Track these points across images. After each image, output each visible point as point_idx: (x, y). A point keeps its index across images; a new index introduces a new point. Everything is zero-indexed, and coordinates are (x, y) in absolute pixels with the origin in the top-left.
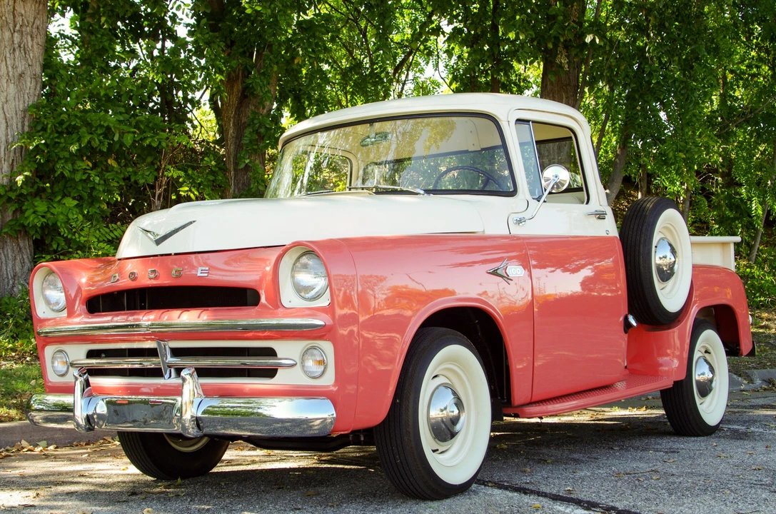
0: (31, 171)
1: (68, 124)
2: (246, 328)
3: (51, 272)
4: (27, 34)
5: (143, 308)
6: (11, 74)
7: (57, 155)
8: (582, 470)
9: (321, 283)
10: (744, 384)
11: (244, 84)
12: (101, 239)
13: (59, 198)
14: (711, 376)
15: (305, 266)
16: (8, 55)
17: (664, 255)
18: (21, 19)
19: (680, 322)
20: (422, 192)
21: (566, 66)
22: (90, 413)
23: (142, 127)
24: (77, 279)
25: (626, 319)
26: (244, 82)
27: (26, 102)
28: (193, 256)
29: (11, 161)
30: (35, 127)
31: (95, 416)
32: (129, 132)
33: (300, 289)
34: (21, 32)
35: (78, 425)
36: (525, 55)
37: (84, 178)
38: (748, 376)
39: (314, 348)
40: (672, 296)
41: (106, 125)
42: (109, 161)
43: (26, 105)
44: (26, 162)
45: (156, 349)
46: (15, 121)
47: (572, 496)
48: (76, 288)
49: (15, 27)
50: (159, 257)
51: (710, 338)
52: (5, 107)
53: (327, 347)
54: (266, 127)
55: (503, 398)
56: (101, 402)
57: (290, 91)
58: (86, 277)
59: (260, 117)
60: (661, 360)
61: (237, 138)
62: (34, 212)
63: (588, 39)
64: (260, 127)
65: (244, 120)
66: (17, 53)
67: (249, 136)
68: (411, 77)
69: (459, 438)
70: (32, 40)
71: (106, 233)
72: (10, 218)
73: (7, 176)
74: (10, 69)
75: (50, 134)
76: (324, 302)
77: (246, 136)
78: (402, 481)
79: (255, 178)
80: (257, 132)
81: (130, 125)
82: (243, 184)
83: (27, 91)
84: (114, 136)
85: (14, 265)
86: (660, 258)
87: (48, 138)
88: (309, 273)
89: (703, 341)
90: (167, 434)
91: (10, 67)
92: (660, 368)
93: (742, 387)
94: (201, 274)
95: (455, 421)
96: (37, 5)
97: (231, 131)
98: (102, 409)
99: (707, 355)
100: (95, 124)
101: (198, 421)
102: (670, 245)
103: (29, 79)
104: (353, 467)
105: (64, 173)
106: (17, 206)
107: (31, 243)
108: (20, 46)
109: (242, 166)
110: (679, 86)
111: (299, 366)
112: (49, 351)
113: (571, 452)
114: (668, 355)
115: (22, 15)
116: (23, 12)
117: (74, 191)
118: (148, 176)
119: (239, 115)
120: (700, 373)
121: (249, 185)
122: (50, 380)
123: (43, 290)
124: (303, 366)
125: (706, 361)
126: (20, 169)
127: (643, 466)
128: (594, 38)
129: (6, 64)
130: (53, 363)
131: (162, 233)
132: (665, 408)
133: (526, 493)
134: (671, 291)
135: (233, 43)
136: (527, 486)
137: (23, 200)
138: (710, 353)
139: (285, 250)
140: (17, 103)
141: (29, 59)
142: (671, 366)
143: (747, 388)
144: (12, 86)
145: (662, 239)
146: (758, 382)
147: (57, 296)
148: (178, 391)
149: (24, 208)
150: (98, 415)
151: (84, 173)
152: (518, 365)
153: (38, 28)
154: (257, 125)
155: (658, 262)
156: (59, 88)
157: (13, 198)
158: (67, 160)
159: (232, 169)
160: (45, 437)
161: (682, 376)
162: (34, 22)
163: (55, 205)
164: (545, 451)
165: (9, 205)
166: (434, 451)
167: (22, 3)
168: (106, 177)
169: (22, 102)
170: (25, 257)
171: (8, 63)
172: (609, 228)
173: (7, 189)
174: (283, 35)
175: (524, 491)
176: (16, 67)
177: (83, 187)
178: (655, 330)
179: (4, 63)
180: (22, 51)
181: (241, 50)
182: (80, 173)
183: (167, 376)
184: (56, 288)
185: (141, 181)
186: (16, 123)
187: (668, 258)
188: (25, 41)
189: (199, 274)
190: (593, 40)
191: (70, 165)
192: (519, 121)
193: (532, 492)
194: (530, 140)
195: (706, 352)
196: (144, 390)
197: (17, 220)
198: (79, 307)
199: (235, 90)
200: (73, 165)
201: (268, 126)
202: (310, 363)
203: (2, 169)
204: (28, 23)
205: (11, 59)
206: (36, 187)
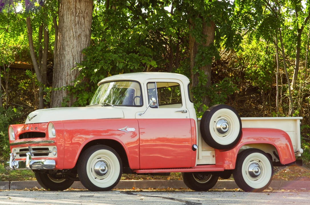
0: (81, 80)
4: (82, 17)
6: (74, 35)
7: (90, 73)
16: (73, 27)
18: (79, 11)
20: (113, 105)
22: (13, 165)
24: (17, 130)
27: (82, 47)
29: (75, 75)
31: (15, 166)
32: (122, 62)
34: (79, 16)
39: (54, 148)
43: (82, 49)
46: (77, 56)
49: (76, 14)
52: (72, 51)
54: (206, 53)
62: (82, 99)
64: (203, 53)
66: (77, 26)
67: (198, 58)
70: (84, 19)
72: (76, 101)
74: (74, 33)
77: (196, 58)
80: (201, 56)
83: (82, 43)
87: (88, 65)
91: (74, 32)
95: (103, 170)
96: (86, 3)
97: (192, 55)
101: (30, 166)
103: (83, 37)
105: (94, 81)
108: (78, 23)
111: (52, 152)
112: (13, 150)
115: (79, 9)
116: (80, 7)
123: (11, 132)
126: (77, 79)
129: (73, 31)
138: (260, 162)
139: (48, 123)
140: (78, 48)
141: (83, 28)
144: (75, 41)
145: (222, 119)
147: (13, 134)
149: (78, 97)
153: (87, 14)
154: (201, 53)
159: (193, 74)
161: (233, 168)
162: (85, 11)
165: (73, 95)
166: (95, 178)
167: (79, 3)
169: (80, 48)
171: (74, 30)
176: (77, 32)
179: (72, 30)
180: (80, 25)
186: (77, 58)
188: (81, 20)
191: (97, 77)
197: (78, 102)
198: (17, 137)
203: (71, 78)
204: (82, 12)
205: (74, 29)
206: (86, 86)
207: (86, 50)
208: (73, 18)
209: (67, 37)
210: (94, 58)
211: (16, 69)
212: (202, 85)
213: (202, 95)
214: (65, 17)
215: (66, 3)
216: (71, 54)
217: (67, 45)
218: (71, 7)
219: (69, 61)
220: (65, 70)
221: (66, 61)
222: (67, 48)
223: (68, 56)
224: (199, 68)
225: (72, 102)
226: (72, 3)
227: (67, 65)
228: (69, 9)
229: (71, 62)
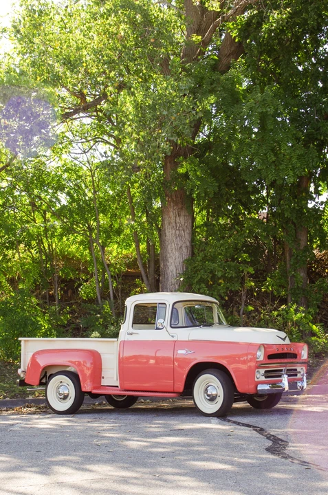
4: (182, 230)
6: (176, 247)
16: (174, 240)
18: (179, 225)
34: (179, 230)
43: (183, 260)
46: (179, 267)
49: (176, 228)
52: (175, 262)
66: (178, 239)
74: (176, 245)
83: (184, 254)
103: (184, 249)
108: (179, 236)
115: (179, 223)
116: (179, 221)
129: (174, 244)
140: (180, 259)
141: (183, 240)
144: (177, 252)
207: (187, 260)
208: (174, 231)
209: (170, 249)
210: (194, 268)
211: (129, 276)
212: (298, 287)
213: (299, 295)
214: (166, 231)
215: (167, 219)
216: (174, 265)
217: (170, 257)
218: (172, 221)
219: (172, 272)
220: (169, 280)
221: (170, 271)
222: (170, 260)
223: (171, 266)
224: (294, 270)
226: (172, 217)
227: (171, 275)
228: (170, 223)
229: (174, 273)
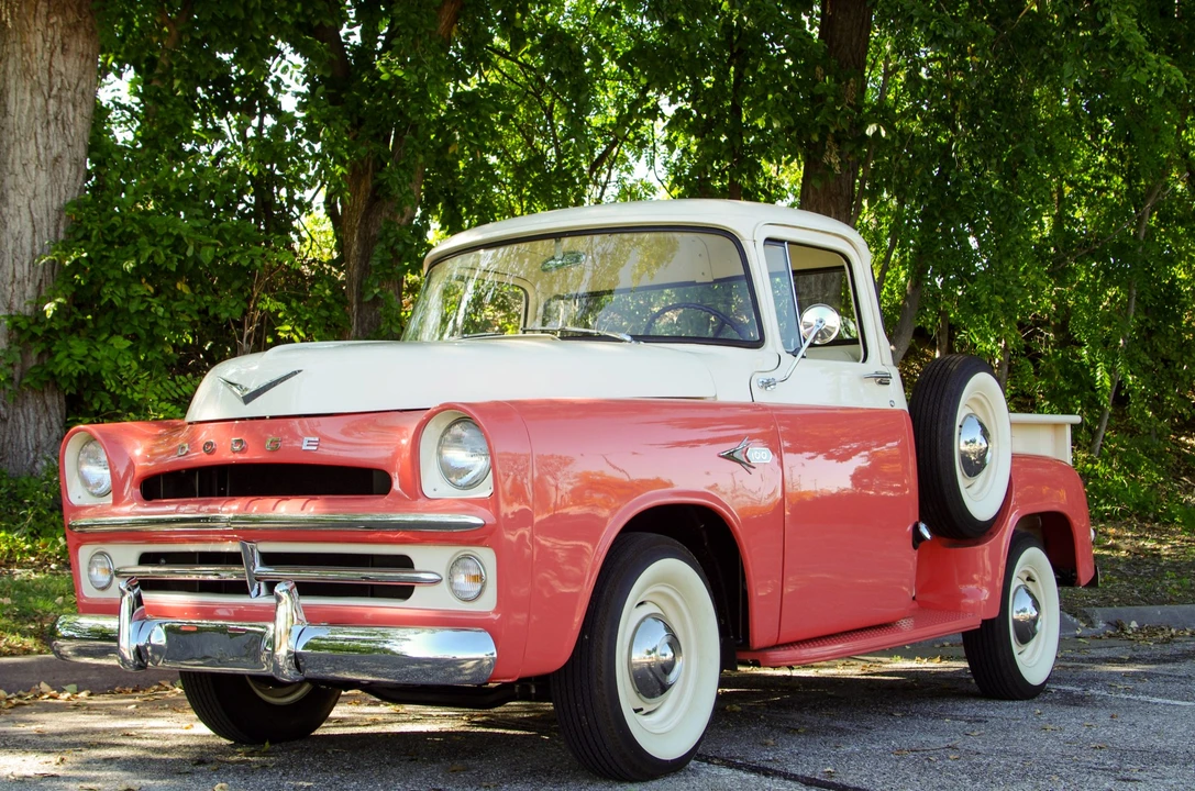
0: (66, 297)
1: (120, 230)
2: (370, 526)
3: (91, 439)
4: (68, 101)
5: (222, 494)
6: (42, 157)
7: (103, 274)
8: (848, 744)
9: (480, 463)
10: (1082, 628)
11: (375, 181)
12: (163, 397)
13: (105, 336)
14: (1035, 613)
15: (458, 440)
16: (39, 130)
17: (972, 438)
18: (59, 80)
19: (992, 534)
20: (628, 338)
21: (838, 168)
22: (142, 644)
23: (228, 237)
24: (129, 451)
25: (916, 528)
26: (375, 178)
27: (63, 197)
28: (296, 421)
29: (37, 282)
30: (74, 233)
31: (149, 649)
32: (208, 244)
33: (450, 472)
34: (59, 98)
35: (124, 660)
36: (780, 150)
37: (141, 308)
38: (1087, 617)
39: (467, 557)
40: (982, 497)
41: (175, 233)
42: (179, 286)
43: (62, 202)
44: (59, 284)
45: (239, 554)
46: (45, 224)
47: (834, 780)
48: (127, 463)
49: (51, 90)
50: (248, 421)
51: (1035, 559)
52: (32, 205)
53: (487, 556)
54: (405, 243)
55: (737, 638)
56: (158, 628)
57: (441, 193)
58: (142, 447)
59: (398, 228)
60: (965, 589)
61: (363, 257)
62: (69, 356)
63: (870, 130)
64: (396, 242)
65: (374, 231)
66: (52, 127)
67: (380, 254)
68: (614, 177)
69: (672, 694)
70: (75, 110)
71: (171, 388)
72: (35, 363)
73: (31, 303)
74: (41, 150)
75: (95, 244)
76: (484, 491)
77: (376, 256)
78: (589, 753)
79: (386, 316)
80: (393, 251)
81: (211, 233)
82: (370, 323)
83: (65, 183)
84: (186, 249)
85: (37, 431)
86: (967, 443)
87: (93, 249)
88: (464, 449)
89: (1024, 564)
90: (250, 676)
91: (41, 147)
92: (963, 601)
93: (1078, 633)
94: (308, 446)
95: (667, 668)
96: (83, 61)
97: (355, 247)
98: (159, 637)
99: (1029, 584)
100: (161, 232)
101: (296, 658)
102: (981, 424)
103: (68, 166)
104: (518, 732)
105: (115, 300)
106: (43, 345)
107: (63, 400)
108: (56, 118)
109: (369, 298)
110: (998, 200)
111: (444, 583)
112: (85, 553)
113: (833, 718)
114: (974, 582)
115: (61, 74)
116: (63, 70)
117: (128, 326)
118: (234, 307)
119: (367, 224)
120: (1020, 609)
121: (379, 325)
122: (86, 595)
123: (79, 464)
124: (451, 584)
125: (1028, 592)
126: (50, 294)
127: (936, 741)
128: (879, 129)
129: (36, 142)
130: (90, 570)
131: (253, 387)
132: (969, 658)
133: (767, 775)
134: (981, 490)
135: (361, 122)
136: (769, 765)
137: (52, 337)
138: (1034, 581)
139: (429, 415)
140: (50, 200)
141: (69, 137)
142: (979, 597)
143: (1086, 633)
144: (43, 174)
145: (970, 415)
146: (1101, 625)
147: (99, 473)
148: (270, 615)
149: (54, 349)
150: (154, 647)
151: (143, 302)
152: (761, 590)
153: (83, 93)
154: (393, 240)
155: (964, 448)
156: (111, 180)
157: (40, 334)
158: (118, 282)
159: (354, 301)
160: (75, 679)
161: (994, 613)
162: (77, 85)
163: (98, 347)
164: (796, 715)
165: (33, 344)
166: (636, 711)
167: (61, 57)
168: (173, 307)
169: (56, 198)
170: (53, 419)
171: (40, 141)
172: (894, 397)
173: (31, 321)
174: (434, 112)
175: (765, 772)
176: (50, 148)
177: (139, 321)
178: (956, 545)
179: (33, 141)
180: (60, 126)
181: (373, 132)
182: (137, 301)
183: (254, 593)
184: (98, 462)
185: (224, 316)
186: (46, 228)
187: (977, 443)
188: (64, 110)
189: (304, 448)
190: (877, 133)
191: (122, 290)
192: (769, 241)
193: (776, 774)
194: (784, 269)
195: (1029, 579)
196: (220, 612)
197: (43, 366)
198: (130, 490)
199: (362, 188)
200: (127, 289)
201: (408, 241)
202: (461, 579)
203: (24, 293)
204: (70, 86)
205: (42, 137)
206: (72, 319)
207: (79, 204)
208: (39, 101)
209: (17, 161)
214: (10, 96)
215: (18, 55)
216: (28, 215)
217: (16, 187)
218: (35, 65)
219: (18, 238)
220: (6, 264)
221: (9, 236)
222: (12, 197)
223: (18, 220)
224: (381, 284)
225: (22, 368)
226: (40, 53)
227: (14, 251)
228: (26, 72)
229: (27, 242)
